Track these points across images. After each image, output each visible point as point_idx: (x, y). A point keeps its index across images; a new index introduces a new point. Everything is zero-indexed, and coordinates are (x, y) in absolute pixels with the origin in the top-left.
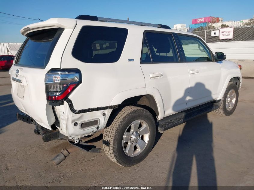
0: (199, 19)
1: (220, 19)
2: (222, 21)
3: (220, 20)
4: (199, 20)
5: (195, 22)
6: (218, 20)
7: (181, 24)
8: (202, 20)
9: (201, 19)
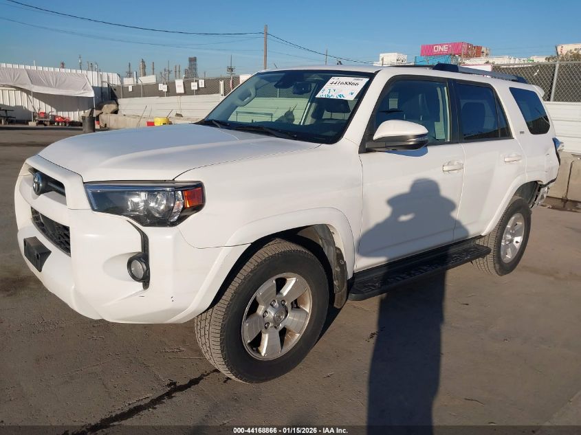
0: (437, 45)
1: (483, 49)
2: (487, 54)
3: (483, 52)
4: (436, 48)
5: (428, 51)
6: (478, 52)
7: (396, 54)
8: (444, 49)
9: (441, 45)
